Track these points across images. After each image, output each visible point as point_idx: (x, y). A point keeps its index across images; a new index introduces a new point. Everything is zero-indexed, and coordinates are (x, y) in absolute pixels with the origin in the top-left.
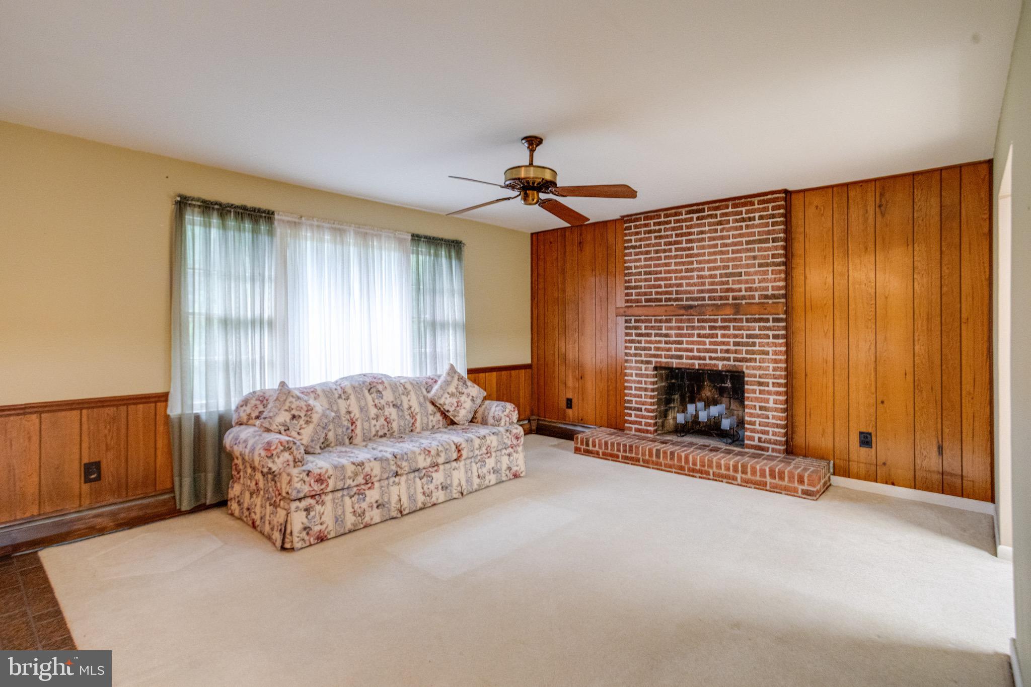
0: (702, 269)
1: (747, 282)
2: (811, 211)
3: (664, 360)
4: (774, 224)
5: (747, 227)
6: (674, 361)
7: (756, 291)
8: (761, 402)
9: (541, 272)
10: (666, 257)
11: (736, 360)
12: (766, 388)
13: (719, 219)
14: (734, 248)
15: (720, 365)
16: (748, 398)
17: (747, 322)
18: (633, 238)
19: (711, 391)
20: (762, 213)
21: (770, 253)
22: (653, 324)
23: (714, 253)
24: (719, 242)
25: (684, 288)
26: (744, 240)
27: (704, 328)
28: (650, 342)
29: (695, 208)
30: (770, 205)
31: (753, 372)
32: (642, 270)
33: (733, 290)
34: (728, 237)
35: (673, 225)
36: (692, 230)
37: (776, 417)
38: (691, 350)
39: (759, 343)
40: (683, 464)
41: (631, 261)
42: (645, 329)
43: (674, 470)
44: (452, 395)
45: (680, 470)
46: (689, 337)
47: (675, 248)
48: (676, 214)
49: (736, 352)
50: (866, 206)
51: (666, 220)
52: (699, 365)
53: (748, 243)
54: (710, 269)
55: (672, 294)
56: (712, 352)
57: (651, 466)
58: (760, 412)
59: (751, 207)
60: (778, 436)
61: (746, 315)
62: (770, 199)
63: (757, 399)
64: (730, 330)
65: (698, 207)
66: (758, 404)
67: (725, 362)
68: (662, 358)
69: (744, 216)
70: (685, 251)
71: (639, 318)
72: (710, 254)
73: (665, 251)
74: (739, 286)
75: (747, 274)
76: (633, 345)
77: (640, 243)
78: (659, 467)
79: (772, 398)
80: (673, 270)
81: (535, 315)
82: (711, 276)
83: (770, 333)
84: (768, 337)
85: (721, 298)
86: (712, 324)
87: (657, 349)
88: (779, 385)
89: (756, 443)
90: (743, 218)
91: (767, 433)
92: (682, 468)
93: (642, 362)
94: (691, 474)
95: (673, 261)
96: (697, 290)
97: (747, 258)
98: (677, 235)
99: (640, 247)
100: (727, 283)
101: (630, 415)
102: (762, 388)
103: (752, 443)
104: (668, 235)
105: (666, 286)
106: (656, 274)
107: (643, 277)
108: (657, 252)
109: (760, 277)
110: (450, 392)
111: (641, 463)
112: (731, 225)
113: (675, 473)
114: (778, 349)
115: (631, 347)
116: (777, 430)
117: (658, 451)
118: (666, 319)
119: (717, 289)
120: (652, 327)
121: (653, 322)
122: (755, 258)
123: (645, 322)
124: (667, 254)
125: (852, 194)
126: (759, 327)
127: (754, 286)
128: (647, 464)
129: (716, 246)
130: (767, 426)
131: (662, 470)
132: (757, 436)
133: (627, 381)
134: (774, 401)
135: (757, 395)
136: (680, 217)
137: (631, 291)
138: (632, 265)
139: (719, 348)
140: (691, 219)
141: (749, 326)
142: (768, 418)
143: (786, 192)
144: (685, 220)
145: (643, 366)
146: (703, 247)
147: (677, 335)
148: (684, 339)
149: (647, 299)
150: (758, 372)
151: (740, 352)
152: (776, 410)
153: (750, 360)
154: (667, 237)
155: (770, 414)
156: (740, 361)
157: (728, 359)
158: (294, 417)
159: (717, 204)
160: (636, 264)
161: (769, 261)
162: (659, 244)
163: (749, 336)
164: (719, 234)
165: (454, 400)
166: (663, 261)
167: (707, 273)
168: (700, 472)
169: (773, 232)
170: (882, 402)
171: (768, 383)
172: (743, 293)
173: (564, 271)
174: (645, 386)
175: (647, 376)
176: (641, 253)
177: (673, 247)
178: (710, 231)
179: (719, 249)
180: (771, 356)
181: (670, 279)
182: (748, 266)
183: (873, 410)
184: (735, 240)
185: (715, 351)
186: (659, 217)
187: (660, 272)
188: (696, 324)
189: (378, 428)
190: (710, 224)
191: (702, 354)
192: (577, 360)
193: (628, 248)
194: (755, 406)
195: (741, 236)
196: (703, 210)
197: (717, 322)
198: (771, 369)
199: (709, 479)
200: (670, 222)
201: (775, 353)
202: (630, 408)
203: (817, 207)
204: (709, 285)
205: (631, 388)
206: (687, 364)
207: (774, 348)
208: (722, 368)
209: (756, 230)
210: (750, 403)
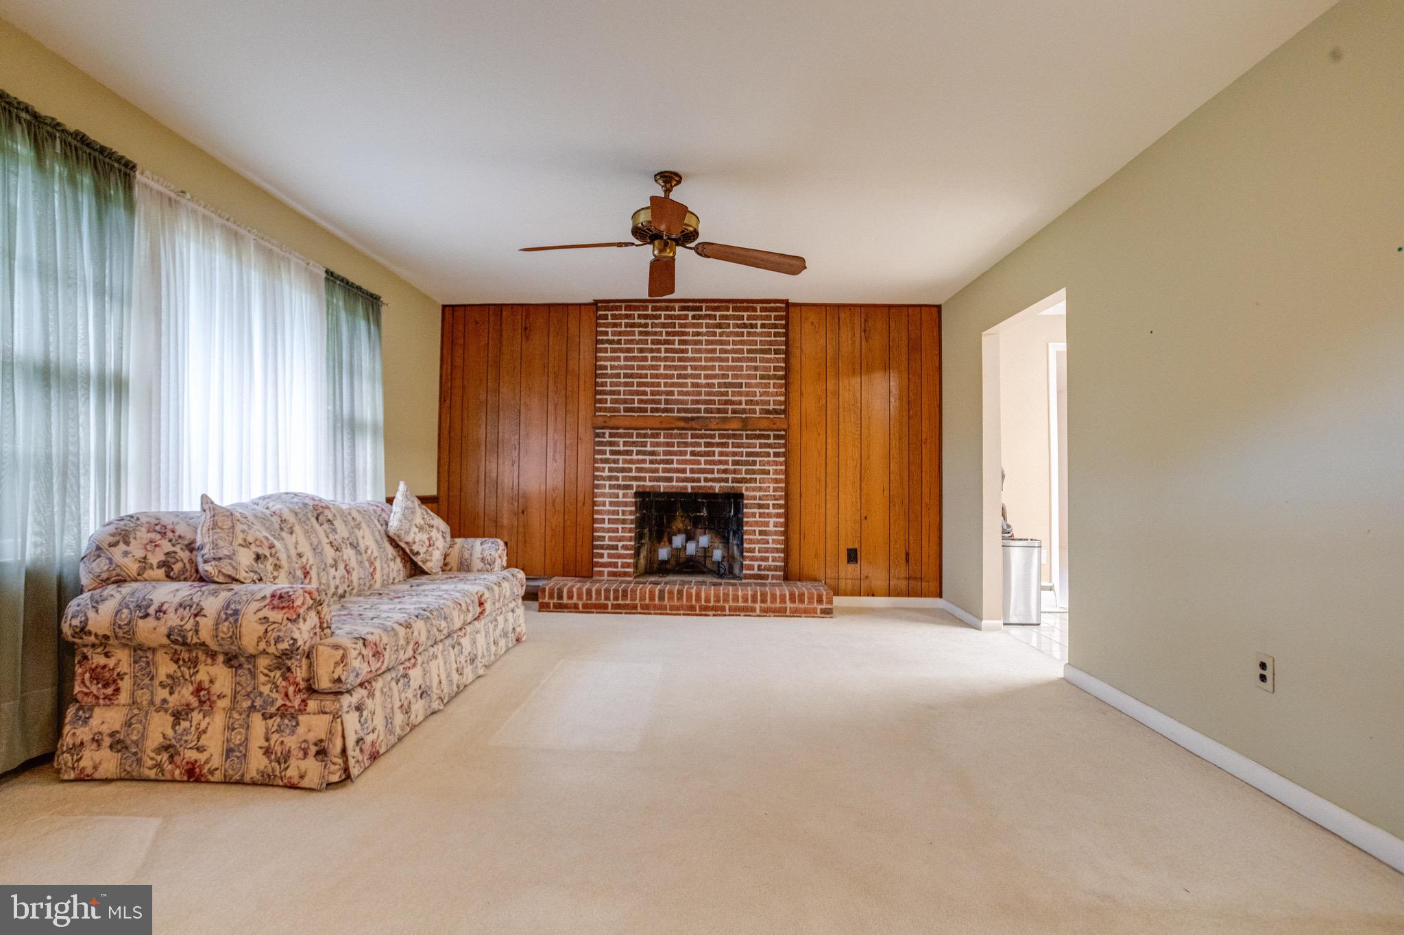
0: (698, 376)
1: (747, 394)
2: (807, 327)
3: (648, 483)
4: (776, 335)
5: (749, 334)
6: (662, 484)
7: (758, 405)
8: (761, 526)
9: (459, 362)
10: (653, 359)
11: (734, 481)
12: (766, 511)
13: (718, 321)
14: (735, 355)
15: (717, 487)
16: (747, 522)
17: (747, 438)
18: (609, 330)
19: (683, 522)
20: (764, 322)
21: (772, 365)
22: (635, 439)
23: (712, 359)
24: (718, 347)
25: (676, 397)
26: (745, 348)
27: (699, 445)
28: (631, 462)
29: (691, 304)
30: (773, 314)
31: (752, 493)
32: (622, 372)
33: (732, 403)
34: (728, 343)
35: (663, 320)
36: (687, 330)
37: (774, 542)
38: (684, 471)
39: (760, 461)
40: (694, 602)
41: (606, 359)
42: (624, 446)
43: (682, 612)
44: (421, 529)
45: (690, 610)
46: (680, 456)
47: (665, 349)
48: (667, 309)
49: (735, 472)
50: (853, 328)
51: (654, 313)
52: (692, 487)
53: (749, 351)
54: (707, 377)
55: (661, 404)
56: (708, 473)
57: (652, 612)
58: (760, 537)
59: (753, 313)
60: (778, 561)
61: (746, 431)
62: (773, 307)
63: (757, 523)
64: (728, 447)
65: (695, 304)
66: (757, 529)
67: (723, 484)
68: (645, 481)
69: (745, 321)
70: (677, 353)
71: (615, 431)
72: (707, 360)
73: (652, 351)
74: (740, 398)
75: (748, 385)
76: (607, 466)
77: (620, 338)
78: (662, 612)
79: (772, 521)
80: (661, 374)
81: (446, 426)
82: (708, 385)
83: (771, 451)
84: (768, 455)
85: (719, 411)
86: (708, 440)
87: (639, 470)
88: (779, 506)
89: (756, 571)
90: (744, 324)
91: (766, 559)
92: (692, 608)
93: (619, 487)
94: (704, 613)
95: (662, 364)
96: (692, 400)
97: (749, 368)
98: (668, 334)
99: (619, 342)
100: (726, 394)
101: (602, 556)
102: (762, 511)
103: (751, 572)
104: (656, 332)
105: (653, 393)
106: (640, 378)
107: (622, 380)
108: (641, 351)
109: (762, 390)
110: (418, 524)
111: (639, 610)
112: (731, 329)
113: (684, 614)
114: (779, 467)
115: (604, 468)
116: (777, 555)
117: (662, 592)
118: (652, 434)
119: (715, 400)
120: (633, 442)
121: (635, 436)
122: (756, 369)
123: (623, 437)
124: (655, 355)
125: (842, 315)
126: (760, 443)
127: (755, 399)
128: (647, 609)
129: (714, 351)
130: (767, 552)
131: (667, 614)
132: (756, 564)
133: (598, 512)
134: (773, 524)
135: (758, 519)
136: (673, 313)
137: (605, 397)
138: (608, 364)
139: (716, 467)
140: (686, 317)
141: (749, 443)
142: (768, 543)
143: (786, 302)
144: (679, 317)
145: (621, 492)
146: (699, 351)
147: (666, 453)
148: (675, 458)
149: (627, 408)
150: (758, 494)
151: (740, 472)
152: (776, 533)
153: (750, 481)
154: (655, 333)
155: (770, 538)
156: (739, 482)
157: (726, 480)
158: (258, 557)
159: (716, 304)
160: (613, 363)
161: (770, 373)
162: (646, 342)
163: (749, 454)
164: (718, 338)
165: (425, 537)
166: (649, 363)
167: (703, 381)
168: (714, 608)
169: (776, 343)
170: (866, 518)
171: (769, 505)
172: (744, 406)
173: (498, 366)
174: (623, 517)
175: (626, 504)
176: (621, 350)
177: (663, 347)
178: (708, 334)
179: (718, 355)
180: (771, 476)
181: (658, 385)
182: (749, 377)
183: (858, 526)
184: (735, 347)
185: (712, 471)
186: (646, 308)
187: (646, 376)
188: (690, 440)
189: (338, 581)
190: (707, 326)
191: (696, 476)
192: (516, 488)
193: (602, 342)
194: (755, 531)
195: (742, 343)
196: (700, 309)
197: (714, 438)
198: (771, 489)
199: (725, 615)
200: (659, 317)
201: (776, 472)
202: (602, 547)
203: (812, 323)
204: (705, 395)
205: (603, 521)
206: (678, 487)
207: (775, 467)
208: (719, 490)
209: (758, 339)
210: (749, 528)
